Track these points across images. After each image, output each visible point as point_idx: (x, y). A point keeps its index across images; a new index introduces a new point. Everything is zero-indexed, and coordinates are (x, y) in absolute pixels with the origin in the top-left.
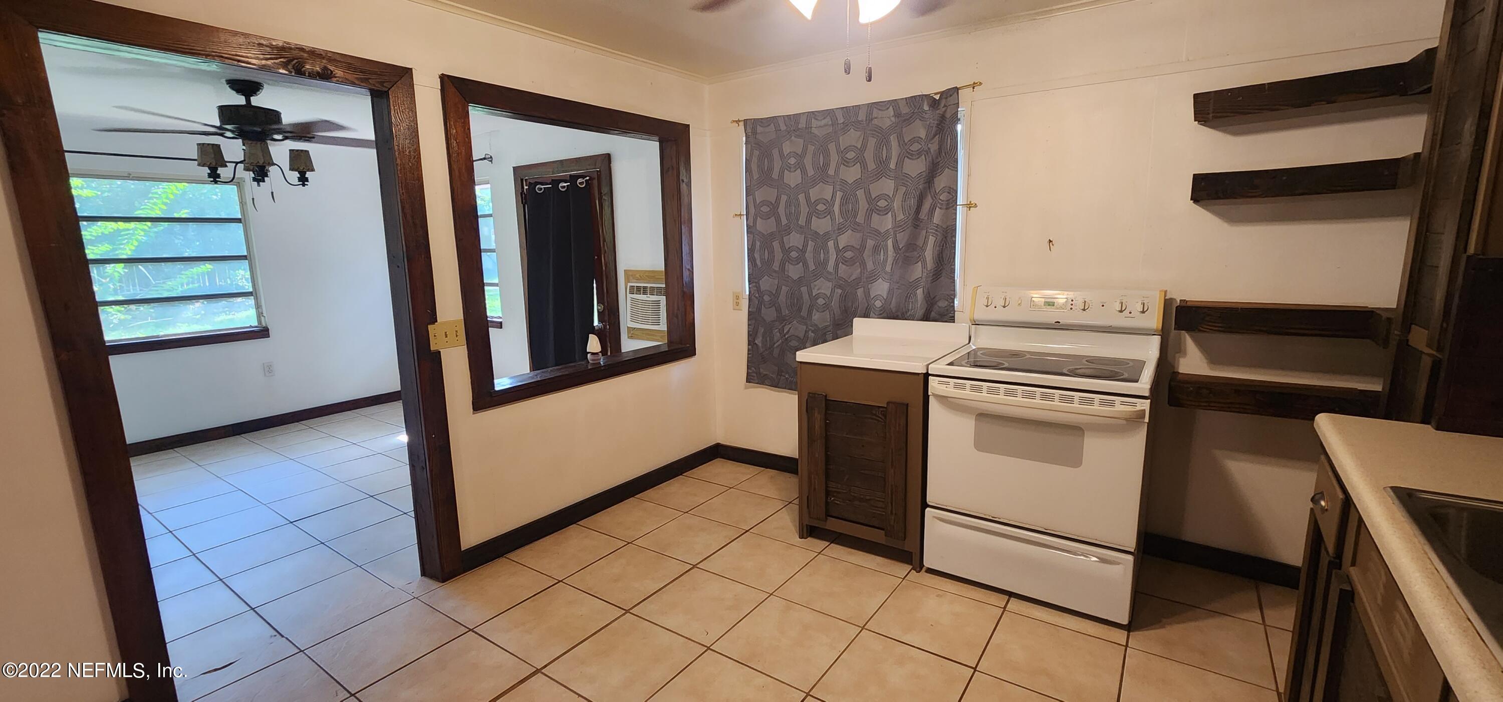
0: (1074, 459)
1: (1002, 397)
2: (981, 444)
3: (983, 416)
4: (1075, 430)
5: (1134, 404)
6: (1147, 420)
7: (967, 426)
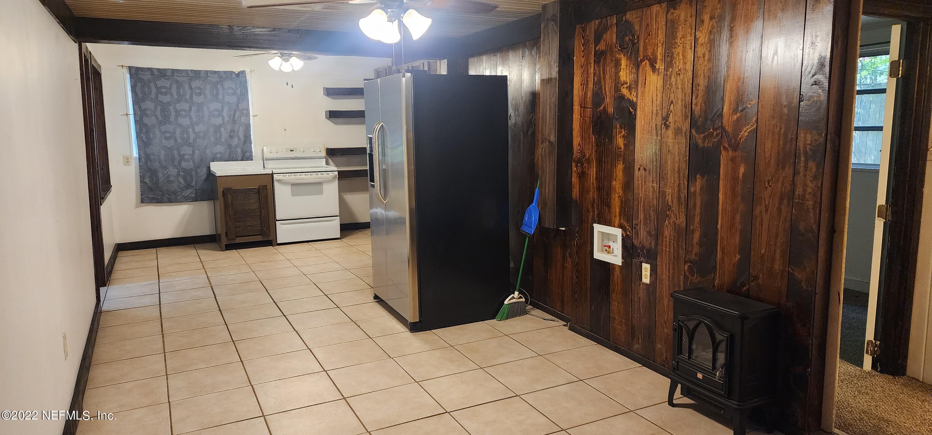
0: (321, 193)
1: (298, 176)
2: (293, 194)
3: (293, 185)
4: (320, 184)
5: (334, 173)
6: (337, 177)
7: (288, 189)
